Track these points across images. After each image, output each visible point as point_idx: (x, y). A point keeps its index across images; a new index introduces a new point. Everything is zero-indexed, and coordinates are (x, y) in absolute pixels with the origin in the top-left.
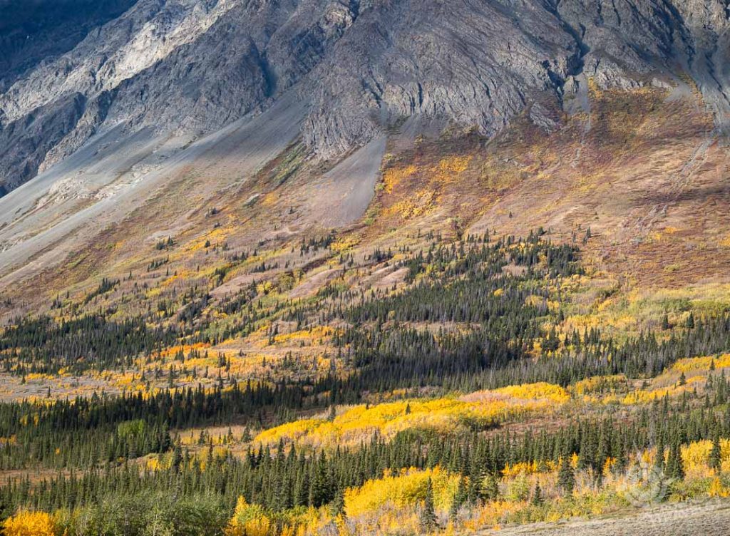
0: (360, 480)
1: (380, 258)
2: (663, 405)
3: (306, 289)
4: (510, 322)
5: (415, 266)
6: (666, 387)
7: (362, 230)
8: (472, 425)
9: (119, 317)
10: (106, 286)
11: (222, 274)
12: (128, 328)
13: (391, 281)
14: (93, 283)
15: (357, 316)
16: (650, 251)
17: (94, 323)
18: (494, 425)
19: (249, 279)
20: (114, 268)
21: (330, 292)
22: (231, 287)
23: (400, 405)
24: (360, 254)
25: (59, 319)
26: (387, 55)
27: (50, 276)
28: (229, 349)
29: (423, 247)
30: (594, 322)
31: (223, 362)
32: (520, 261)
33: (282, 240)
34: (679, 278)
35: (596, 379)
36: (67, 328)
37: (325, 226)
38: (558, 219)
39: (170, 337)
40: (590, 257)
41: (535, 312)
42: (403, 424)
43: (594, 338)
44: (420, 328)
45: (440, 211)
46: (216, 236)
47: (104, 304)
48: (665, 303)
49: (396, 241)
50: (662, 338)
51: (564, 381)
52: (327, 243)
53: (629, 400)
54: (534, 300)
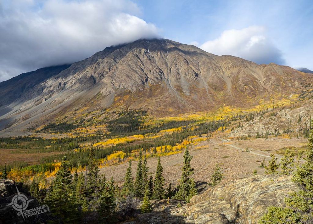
0: (110, 154)
1: (114, 112)
2: (157, 138)
3: (102, 118)
4: (135, 124)
5: (120, 114)
6: (158, 136)
7: (111, 107)
8: (128, 142)
9: (68, 123)
10: (66, 117)
11: (87, 115)
12: (70, 125)
13: (116, 117)
14: (63, 117)
15: (110, 123)
16: (158, 111)
17: (63, 124)
18: (132, 142)
19: (92, 116)
20: (67, 114)
21: (106, 118)
22: (88, 118)
23: (117, 139)
24: (111, 112)
25: (57, 123)
26: (115, 78)
27: (55, 116)
28: (88, 129)
29: (121, 111)
30: (149, 124)
31: (87, 131)
32: (137, 113)
33: (97, 109)
34: (162, 117)
35: (148, 134)
36: (59, 125)
37: (105, 107)
38: (144, 106)
39: (78, 126)
40: (148, 113)
41: (139, 122)
42: (118, 142)
43: (149, 126)
44: (121, 125)
45: (124, 105)
46: (86, 108)
47: (66, 120)
48: (160, 120)
49: (117, 110)
50: (159, 126)
51: (143, 134)
52: (105, 110)
53: (153, 137)
54: (139, 120)
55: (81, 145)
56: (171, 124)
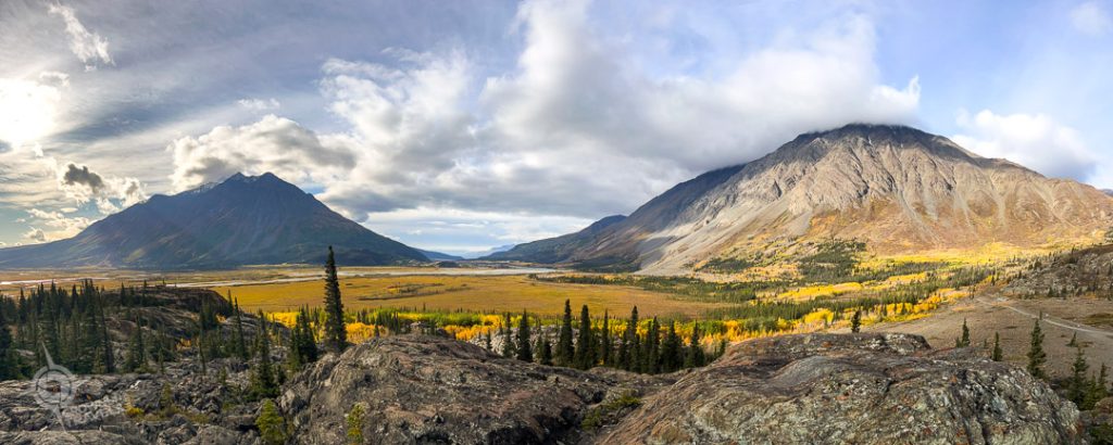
0: (807, 312)
1: (810, 244)
2: (885, 290)
3: (790, 252)
4: (846, 264)
5: (820, 247)
6: (886, 285)
7: (805, 235)
8: (836, 295)
9: (738, 259)
10: (735, 250)
11: (766, 247)
12: (741, 261)
13: (813, 251)
14: (732, 249)
15: (803, 261)
16: (885, 245)
17: (732, 260)
18: (841, 294)
19: (773, 249)
20: (737, 245)
21: (796, 253)
22: (769, 251)
23: (816, 288)
24: (805, 242)
25: (723, 258)
26: (813, 186)
27: (720, 246)
28: (768, 269)
29: (822, 241)
30: (868, 265)
31: (767, 273)
32: (849, 246)
33: (783, 238)
34: (891, 253)
35: (868, 282)
36: (725, 261)
37: (795, 234)
38: (860, 235)
39: (752, 265)
40: (868, 246)
41: (852, 261)
42: (818, 294)
43: (868, 269)
44: (822, 265)
45: (827, 231)
46: (765, 236)
47: (735, 254)
48: (888, 260)
49: (815, 239)
50: (886, 270)
51: (860, 282)
52: (795, 239)
53: (876, 288)
54: (853, 258)
55: (759, 295)
56: (907, 268)
